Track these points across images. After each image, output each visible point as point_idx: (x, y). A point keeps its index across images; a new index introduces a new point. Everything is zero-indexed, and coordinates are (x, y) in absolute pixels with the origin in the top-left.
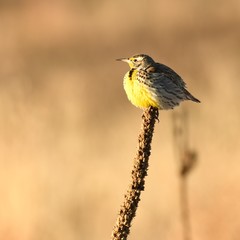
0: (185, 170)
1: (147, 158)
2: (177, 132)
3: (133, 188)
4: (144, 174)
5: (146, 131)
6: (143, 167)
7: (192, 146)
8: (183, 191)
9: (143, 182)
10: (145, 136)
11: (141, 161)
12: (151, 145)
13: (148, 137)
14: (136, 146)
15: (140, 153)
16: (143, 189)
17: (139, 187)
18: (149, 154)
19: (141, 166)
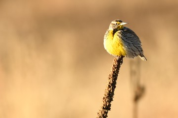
0: (137, 98)
1: (113, 90)
2: (133, 73)
3: (103, 108)
4: (111, 100)
5: (114, 72)
6: (110, 96)
7: (142, 82)
8: (135, 112)
9: (110, 105)
10: (113, 76)
11: (110, 91)
12: (117, 81)
13: (115, 76)
14: (106, 81)
15: (109, 87)
16: (109, 109)
17: (107, 108)
18: (115, 87)
19: (109, 94)
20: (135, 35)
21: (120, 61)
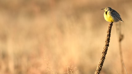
0: (120, 40)
1: (110, 37)
2: (118, 29)
3: (106, 46)
4: (109, 42)
5: (109, 30)
6: (108, 40)
7: (122, 33)
8: (120, 46)
9: (108, 44)
10: (109, 31)
11: (108, 38)
12: (111, 33)
13: (110, 31)
14: (106, 34)
15: (108, 36)
16: (109, 46)
17: (108, 45)
18: (110, 36)
19: (108, 39)
20: (117, 13)
21: (111, 25)
